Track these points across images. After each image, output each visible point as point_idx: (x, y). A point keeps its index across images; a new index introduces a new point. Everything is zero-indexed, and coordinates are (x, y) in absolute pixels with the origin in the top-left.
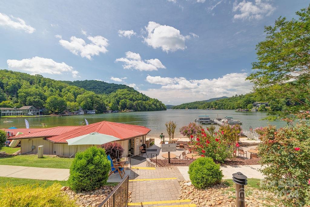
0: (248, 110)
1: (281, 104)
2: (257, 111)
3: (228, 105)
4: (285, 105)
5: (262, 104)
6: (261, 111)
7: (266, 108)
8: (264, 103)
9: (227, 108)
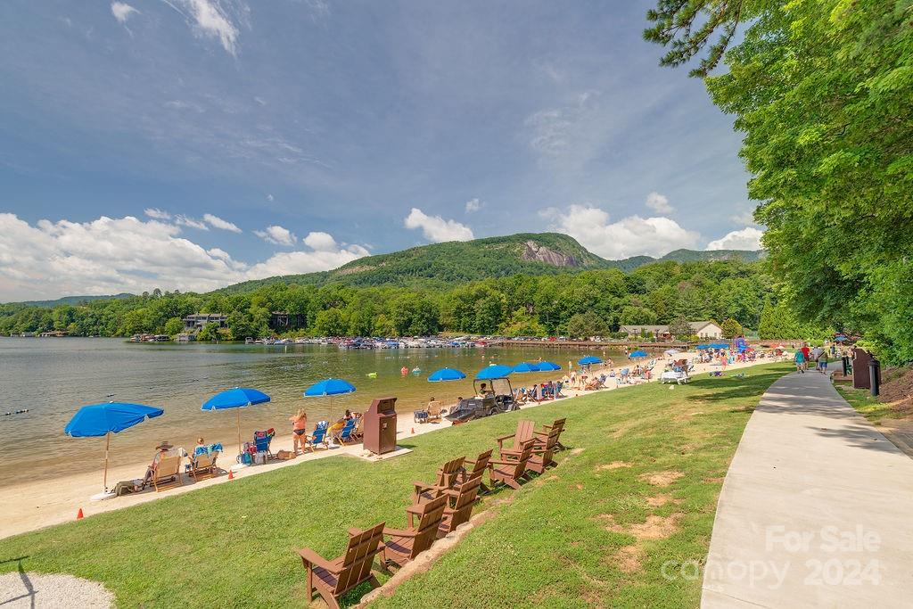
0: (165, 339)
1: (257, 321)
2: (193, 339)
3: (118, 323)
4: (266, 326)
5: (210, 319)
6: (206, 339)
7: (221, 331)
8: (217, 318)
9: (114, 331)
